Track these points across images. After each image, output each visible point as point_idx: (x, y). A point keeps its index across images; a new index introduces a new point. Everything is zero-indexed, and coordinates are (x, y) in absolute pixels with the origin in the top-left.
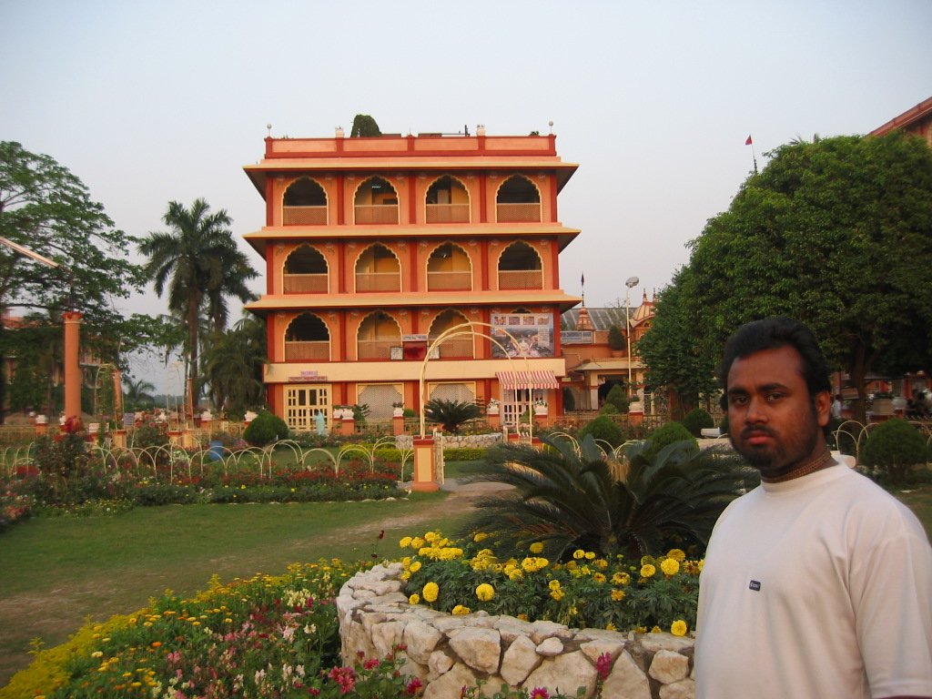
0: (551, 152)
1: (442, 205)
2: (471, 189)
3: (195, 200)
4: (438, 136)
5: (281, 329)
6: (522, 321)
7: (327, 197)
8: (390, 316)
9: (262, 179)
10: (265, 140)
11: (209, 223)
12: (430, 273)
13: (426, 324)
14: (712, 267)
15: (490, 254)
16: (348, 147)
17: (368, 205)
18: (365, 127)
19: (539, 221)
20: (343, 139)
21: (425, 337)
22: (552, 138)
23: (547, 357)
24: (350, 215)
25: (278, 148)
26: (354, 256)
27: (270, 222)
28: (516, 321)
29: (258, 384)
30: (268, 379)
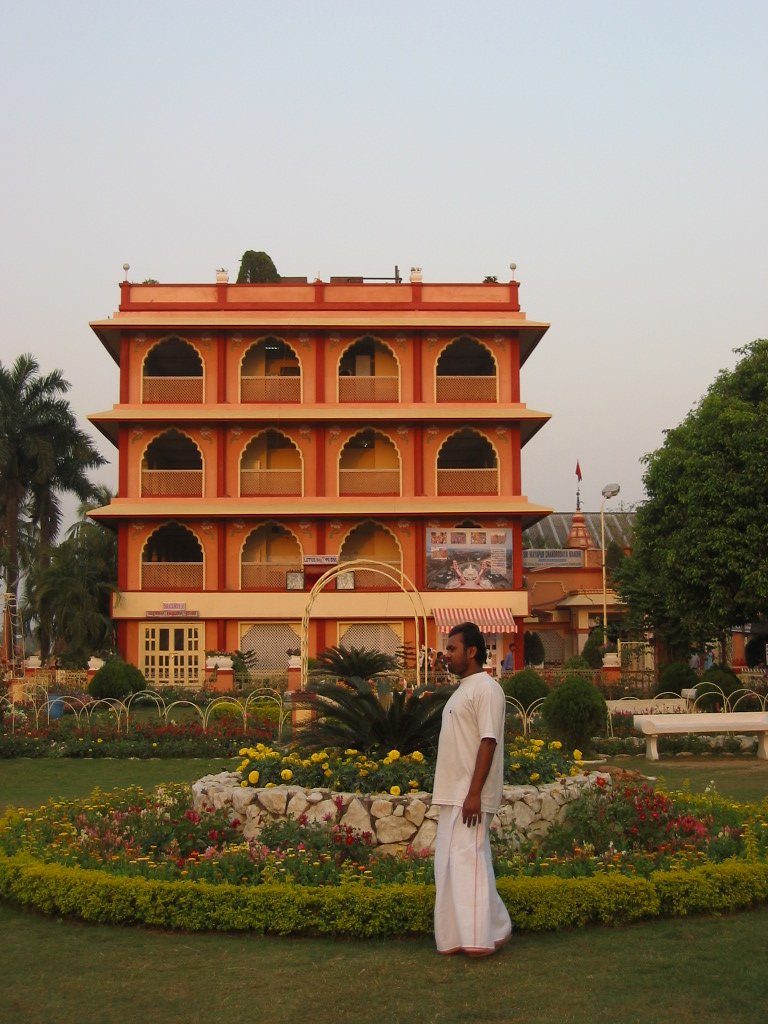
0: (513, 306)
1: (362, 377)
2: (402, 356)
3: (18, 356)
4: (356, 281)
5: (137, 545)
6: (468, 538)
7: (203, 365)
8: (287, 529)
9: (114, 338)
10: (121, 285)
11: (37, 389)
12: (343, 470)
13: (337, 542)
14: (665, 490)
15: (425, 444)
16: (233, 297)
17: (259, 376)
18: (257, 268)
19: (495, 401)
20: (227, 286)
21: (334, 559)
22: (514, 286)
23: (504, 589)
24: (235, 390)
25: (137, 296)
26: (239, 446)
27: (125, 398)
28: (461, 539)
29: (105, 620)
30: (118, 613)
